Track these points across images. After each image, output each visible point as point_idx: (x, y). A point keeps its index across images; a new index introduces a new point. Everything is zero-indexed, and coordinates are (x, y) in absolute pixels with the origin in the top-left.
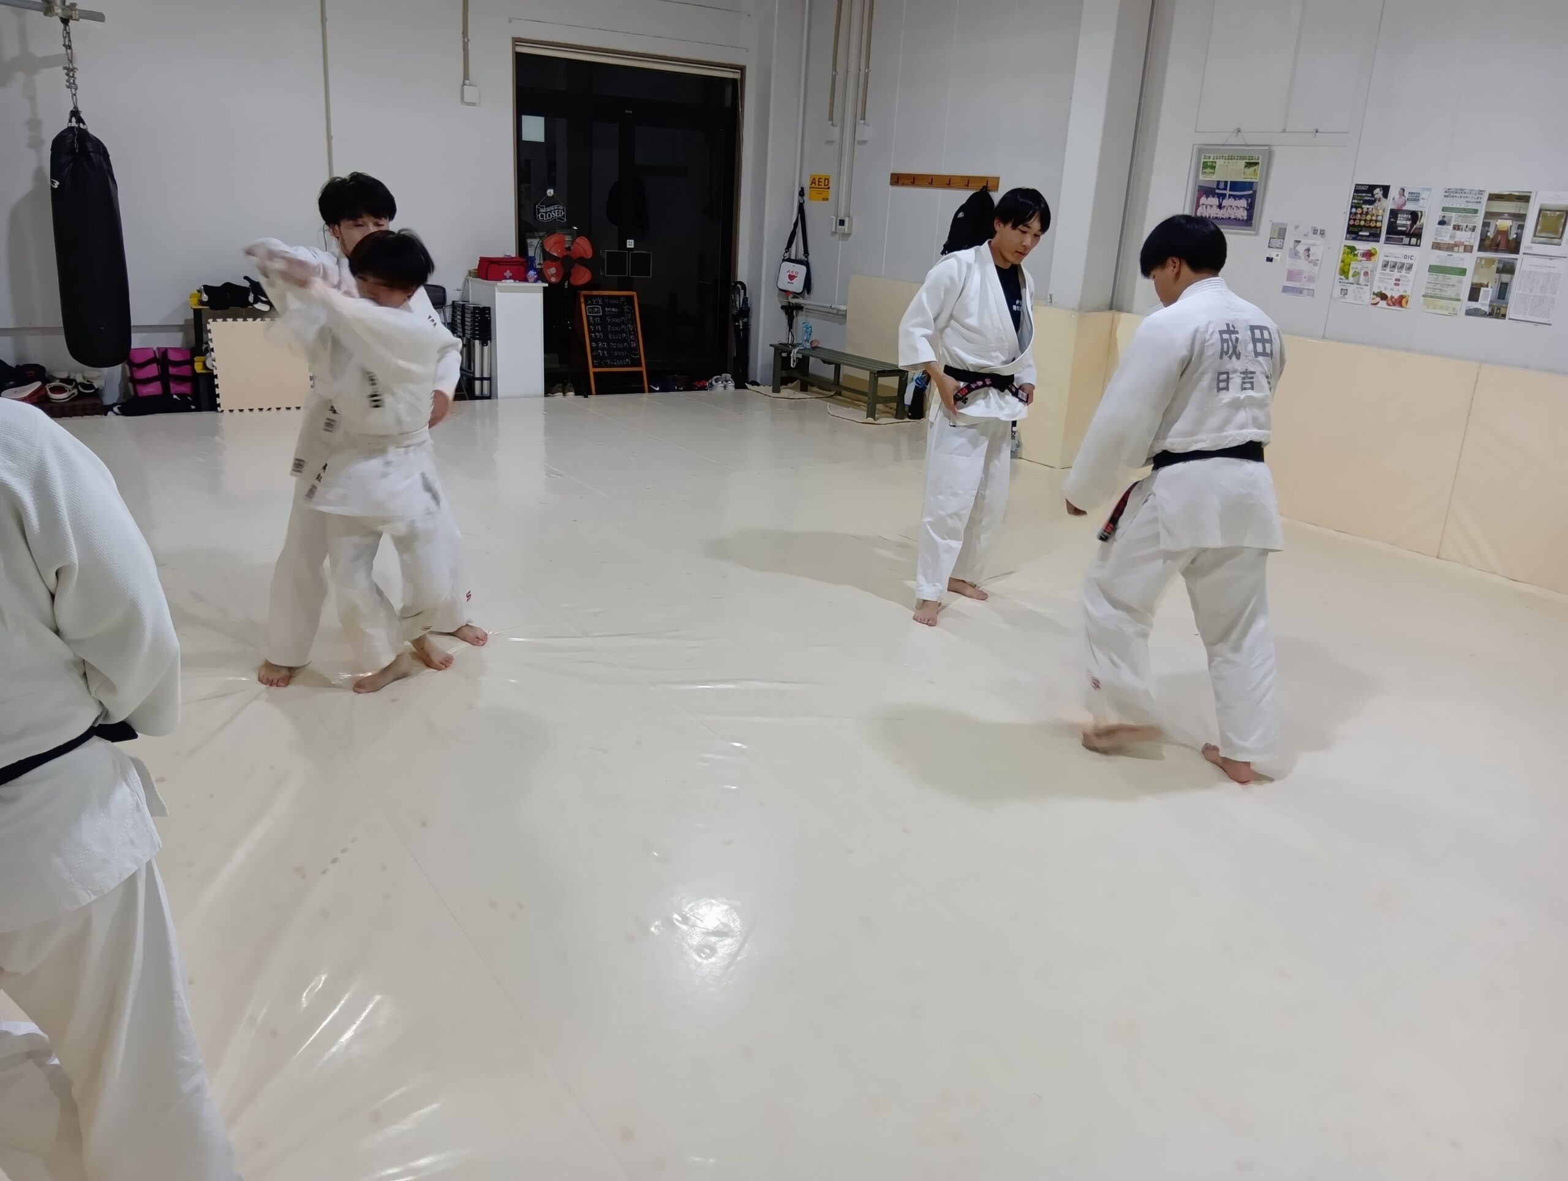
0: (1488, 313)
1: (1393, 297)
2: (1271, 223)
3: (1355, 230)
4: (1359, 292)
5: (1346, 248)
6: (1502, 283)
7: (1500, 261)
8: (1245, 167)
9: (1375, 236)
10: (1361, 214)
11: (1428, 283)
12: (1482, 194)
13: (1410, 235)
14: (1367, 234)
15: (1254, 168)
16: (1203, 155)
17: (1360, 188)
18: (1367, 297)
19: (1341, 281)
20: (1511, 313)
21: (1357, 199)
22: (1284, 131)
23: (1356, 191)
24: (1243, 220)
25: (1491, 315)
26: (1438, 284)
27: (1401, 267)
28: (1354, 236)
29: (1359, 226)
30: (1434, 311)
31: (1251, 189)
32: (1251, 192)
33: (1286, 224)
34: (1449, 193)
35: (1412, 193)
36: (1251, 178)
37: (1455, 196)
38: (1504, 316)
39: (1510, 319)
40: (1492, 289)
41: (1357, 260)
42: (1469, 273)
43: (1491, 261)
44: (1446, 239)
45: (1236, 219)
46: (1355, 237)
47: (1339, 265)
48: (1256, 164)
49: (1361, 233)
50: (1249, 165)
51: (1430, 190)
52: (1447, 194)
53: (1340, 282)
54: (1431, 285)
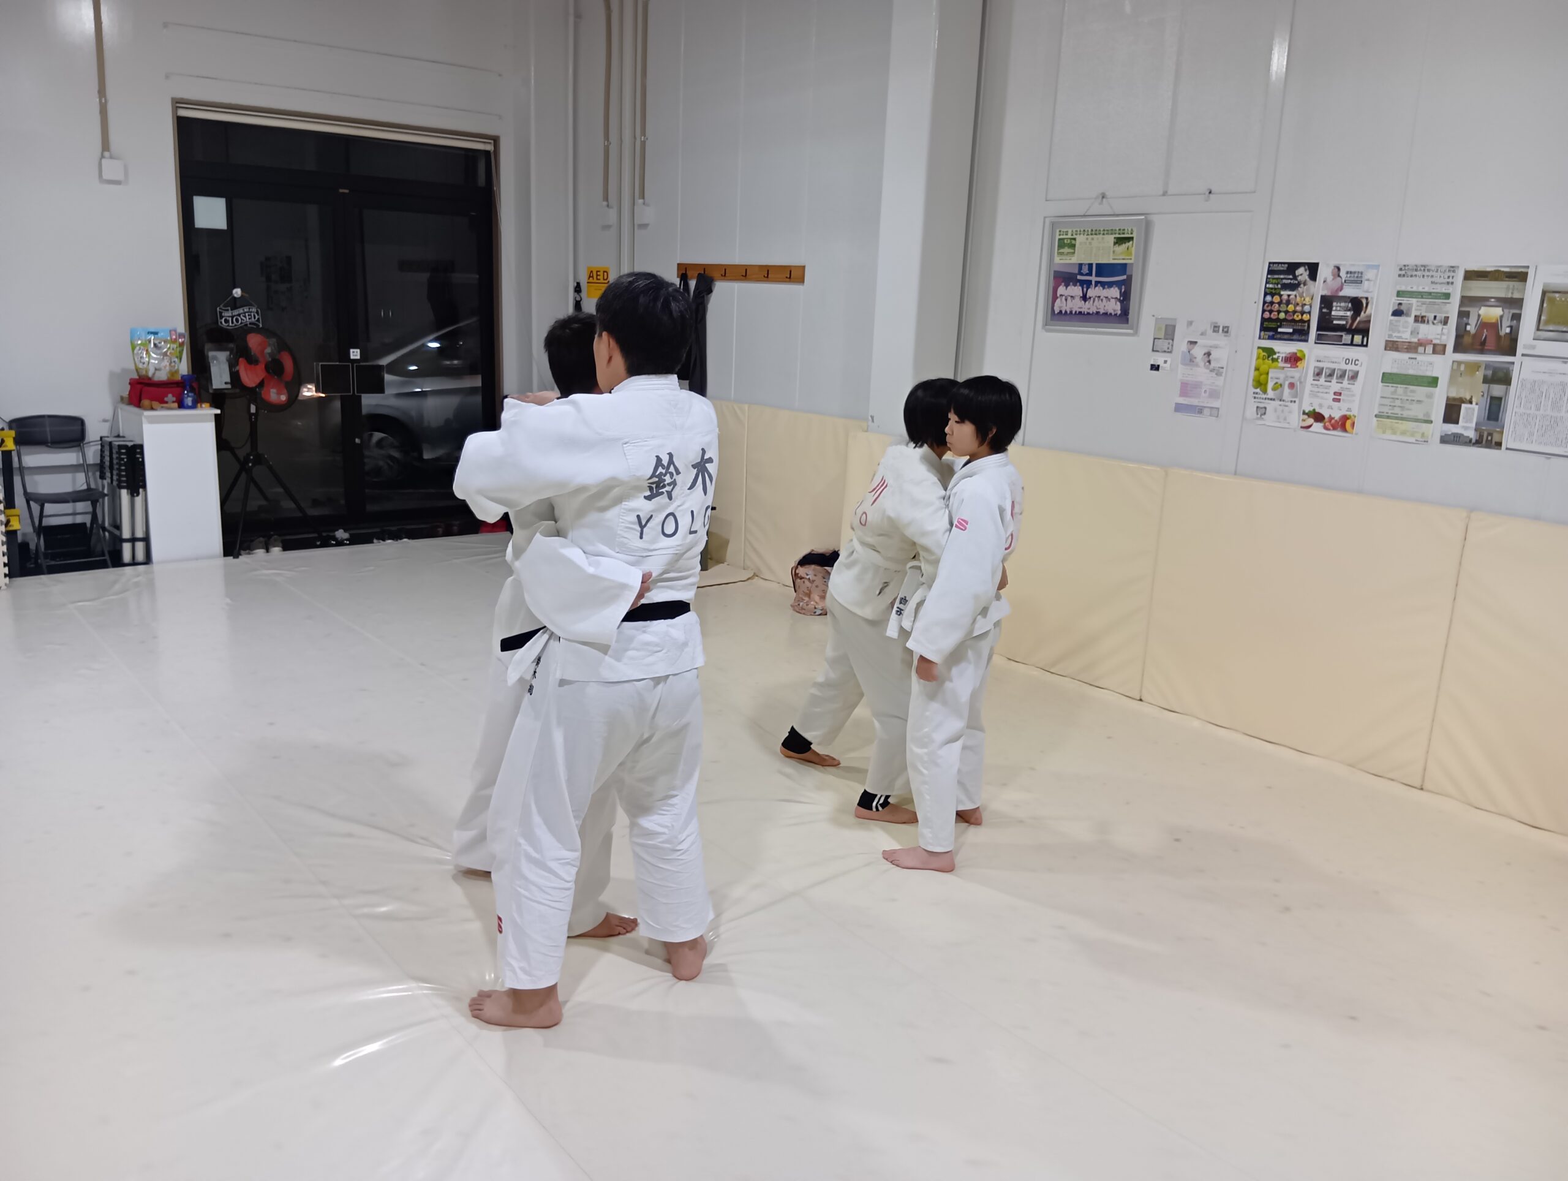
0: (1474, 441)
1: (1333, 418)
2: (1154, 318)
3: (1273, 325)
4: (1283, 411)
5: (1261, 351)
6: (1492, 398)
7: (1488, 366)
8: (1115, 244)
9: (1301, 334)
10: (1280, 303)
11: (1382, 397)
12: (1454, 271)
13: (1353, 332)
14: (1291, 330)
15: (1127, 244)
16: (1058, 231)
17: (1275, 267)
18: (1295, 419)
19: (1256, 396)
20: (1508, 441)
21: (1272, 283)
22: (1165, 194)
23: (1270, 272)
24: (1116, 315)
25: (1478, 443)
26: (1398, 399)
27: (1343, 375)
28: (1271, 333)
29: (1278, 320)
30: (1394, 437)
31: (1124, 273)
32: (1124, 277)
33: (1175, 320)
34: (1405, 271)
35: (1351, 273)
36: (1124, 259)
37: (1416, 276)
38: (1499, 445)
39: (1507, 449)
40: (1477, 406)
41: (1276, 368)
42: (1443, 383)
43: (1474, 367)
44: (1406, 336)
45: (1106, 314)
46: (1273, 335)
47: (1253, 373)
48: (1130, 239)
49: (1280, 330)
50: (1120, 241)
51: (1377, 267)
52: (1403, 272)
53: (1255, 398)
54: (1387, 402)
